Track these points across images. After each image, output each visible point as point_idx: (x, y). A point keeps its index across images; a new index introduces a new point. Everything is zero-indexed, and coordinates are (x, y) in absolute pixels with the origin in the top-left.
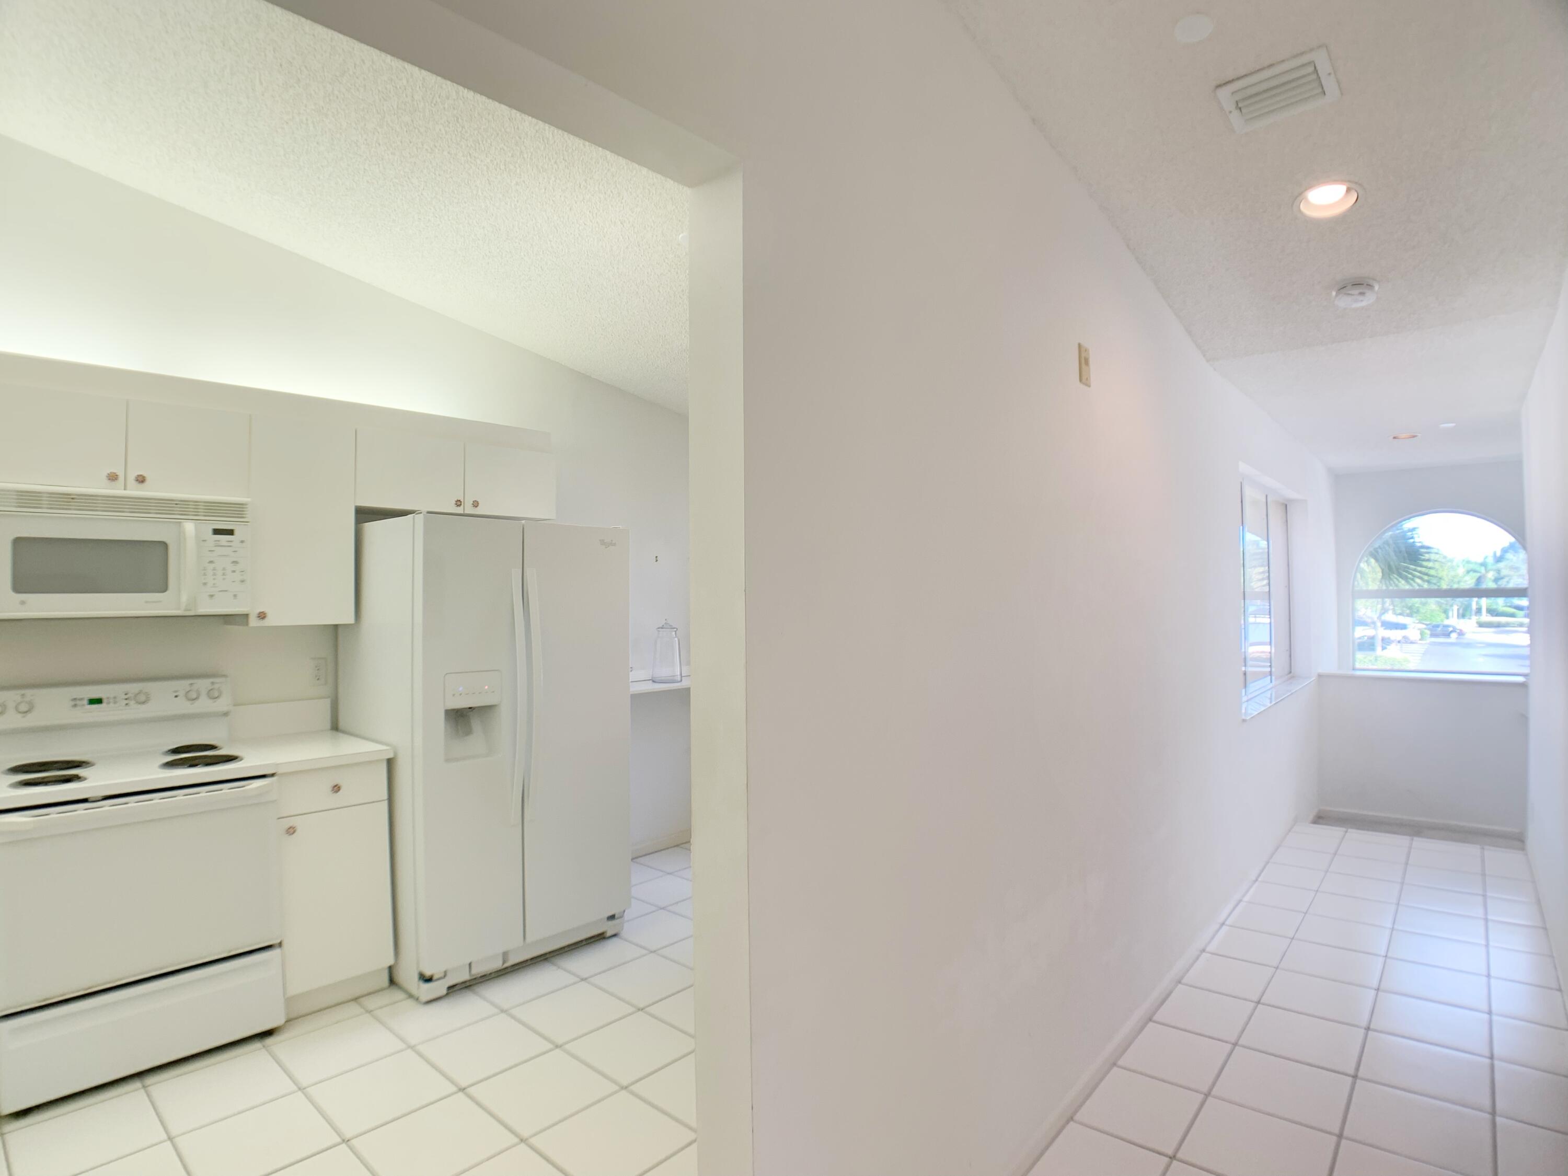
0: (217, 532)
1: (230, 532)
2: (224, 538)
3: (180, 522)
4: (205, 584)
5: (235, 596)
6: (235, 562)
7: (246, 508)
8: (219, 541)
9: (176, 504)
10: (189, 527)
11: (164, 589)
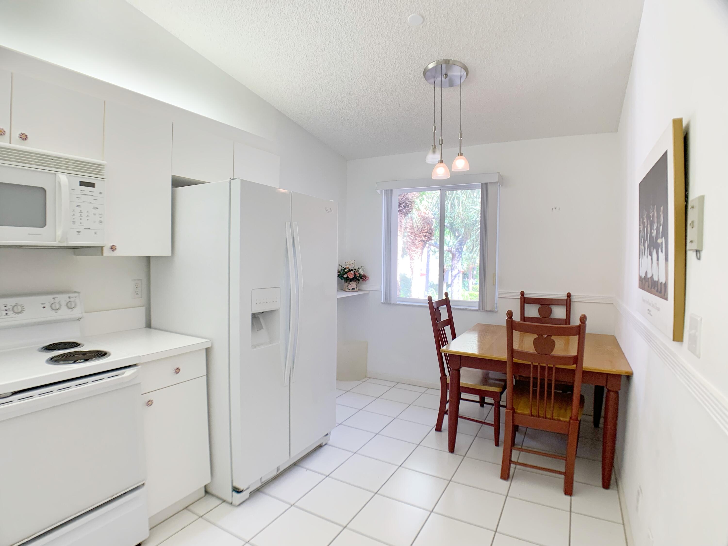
0: (82, 184)
1: (92, 185)
2: (87, 189)
3: (55, 174)
4: (74, 222)
5: (96, 232)
6: (95, 208)
7: (104, 168)
8: (84, 191)
9: (53, 160)
10: (63, 178)
11: (44, 224)
